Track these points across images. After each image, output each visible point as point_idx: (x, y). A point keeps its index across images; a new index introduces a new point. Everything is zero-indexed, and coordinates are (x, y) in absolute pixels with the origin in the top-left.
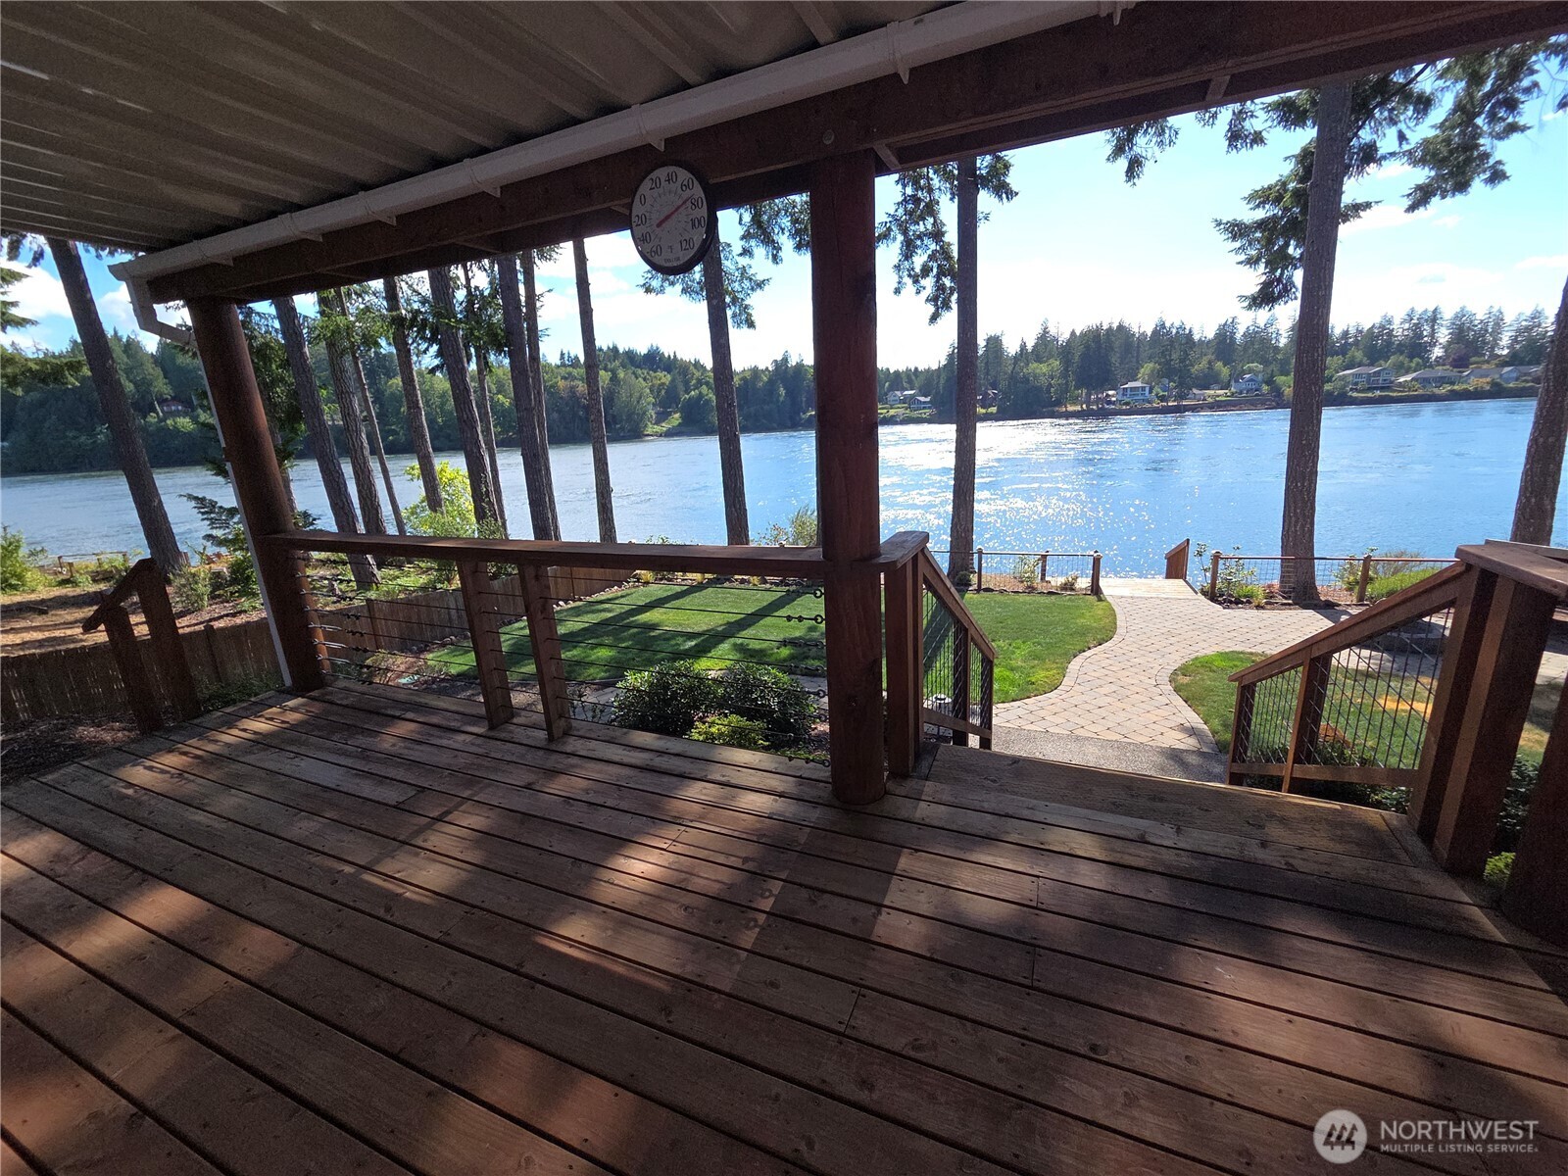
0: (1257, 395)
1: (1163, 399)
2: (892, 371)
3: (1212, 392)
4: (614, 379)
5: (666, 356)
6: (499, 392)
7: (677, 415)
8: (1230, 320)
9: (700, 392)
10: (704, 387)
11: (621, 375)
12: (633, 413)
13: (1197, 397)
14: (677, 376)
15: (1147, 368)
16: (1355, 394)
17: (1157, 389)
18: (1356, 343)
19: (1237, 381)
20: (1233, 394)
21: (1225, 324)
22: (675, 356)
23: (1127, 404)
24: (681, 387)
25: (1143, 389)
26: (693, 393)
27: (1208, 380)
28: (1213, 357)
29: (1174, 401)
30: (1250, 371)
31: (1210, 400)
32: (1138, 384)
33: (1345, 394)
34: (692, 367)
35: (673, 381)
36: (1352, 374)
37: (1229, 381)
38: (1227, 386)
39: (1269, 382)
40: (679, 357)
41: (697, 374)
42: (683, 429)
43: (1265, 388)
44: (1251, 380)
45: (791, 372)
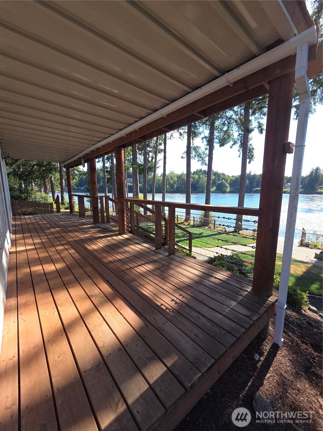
2: (288, 177)
4: (199, 177)
5: (215, 171)
6: (171, 180)
7: (215, 188)
9: (222, 181)
10: (223, 180)
11: (201, 176)
12: (203, 186)
14: (217, 177)
22: (217, 172)
24: (217, 180)
26: (220, 182)
34: (221, 175)
35: (215, 178)
40: (218, 172)
41: (222, 176)
42: (216, 191)
45: (252, 176)
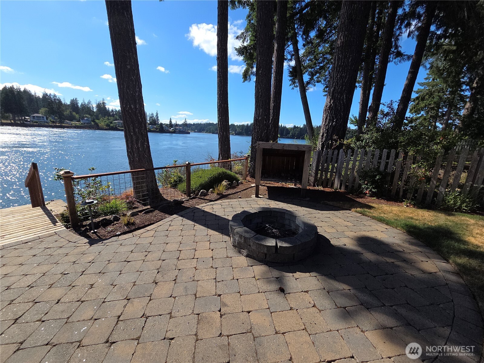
0: (90, 125)
1: (53, 122)
3: (74, 122)
8: (75, 99)
13: (69, 123)
15: (43, 110)
16: (119, 128)
17: (50, 118)
18: (116, 114)
19: (82, 120)
20: (82, 124)
21: (73, 100)
23: (37, 122)
25: (43, 117)
27: (72, 118)
28: (71, 110)
29: (59, 123)
30: (86, 117)
31: (74, 125)
32: (40, 115)
33: (117, 128)
36: (117, 122)
37: (80, 119)
38: (79, 121)
39: (94, 121)
43: (93, 123)
44: (87, 120)
